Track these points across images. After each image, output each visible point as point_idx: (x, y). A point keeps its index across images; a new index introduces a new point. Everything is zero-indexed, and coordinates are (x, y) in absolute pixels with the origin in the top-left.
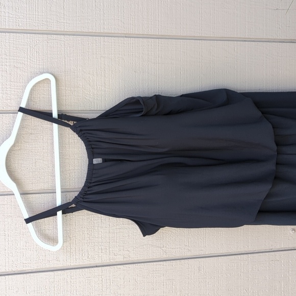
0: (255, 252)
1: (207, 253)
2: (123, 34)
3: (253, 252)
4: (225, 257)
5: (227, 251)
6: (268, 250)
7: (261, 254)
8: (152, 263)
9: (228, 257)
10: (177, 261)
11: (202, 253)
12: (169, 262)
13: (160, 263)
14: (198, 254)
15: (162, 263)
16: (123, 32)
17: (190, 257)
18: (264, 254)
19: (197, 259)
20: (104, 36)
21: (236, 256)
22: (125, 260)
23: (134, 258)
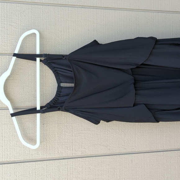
0: (168, 150)
1: (137, 150)
2: (80, 6)
3: (166, 150)
4: (149, 153)
5: (149, 150)
6: (177, 149)
7: (172, 152)
8: (101, 157)
9: (150, 153)
10: (117, 156)
11: (133, 150)
12: (112, 156)
13: (106, 157)
14: (131, 151)
15: (107, 157)
16: (80, 5)
17: (126, 153)
18: (174, 151)
19: (130, 155)
20: (68, 7)
21: (155, 153)
22: (83, 154)
23: (89, 153)
